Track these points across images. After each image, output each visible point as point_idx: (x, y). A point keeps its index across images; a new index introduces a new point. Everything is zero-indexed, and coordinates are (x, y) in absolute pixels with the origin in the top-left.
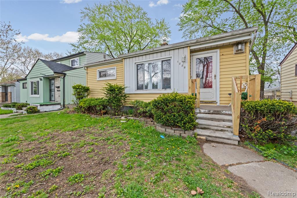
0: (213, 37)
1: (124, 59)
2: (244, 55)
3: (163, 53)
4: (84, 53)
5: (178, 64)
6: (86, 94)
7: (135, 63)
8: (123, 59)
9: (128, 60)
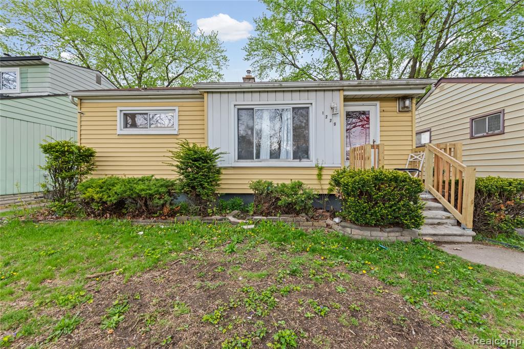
0: (382, 82)
1: (208, 92)
2: (409, 114)
3: (296, 95)
4: (44, 60)
5: (323, 117)
6: (84, 166)
7: (235, 105)
8: (205, 92)
9: (217, 96)
